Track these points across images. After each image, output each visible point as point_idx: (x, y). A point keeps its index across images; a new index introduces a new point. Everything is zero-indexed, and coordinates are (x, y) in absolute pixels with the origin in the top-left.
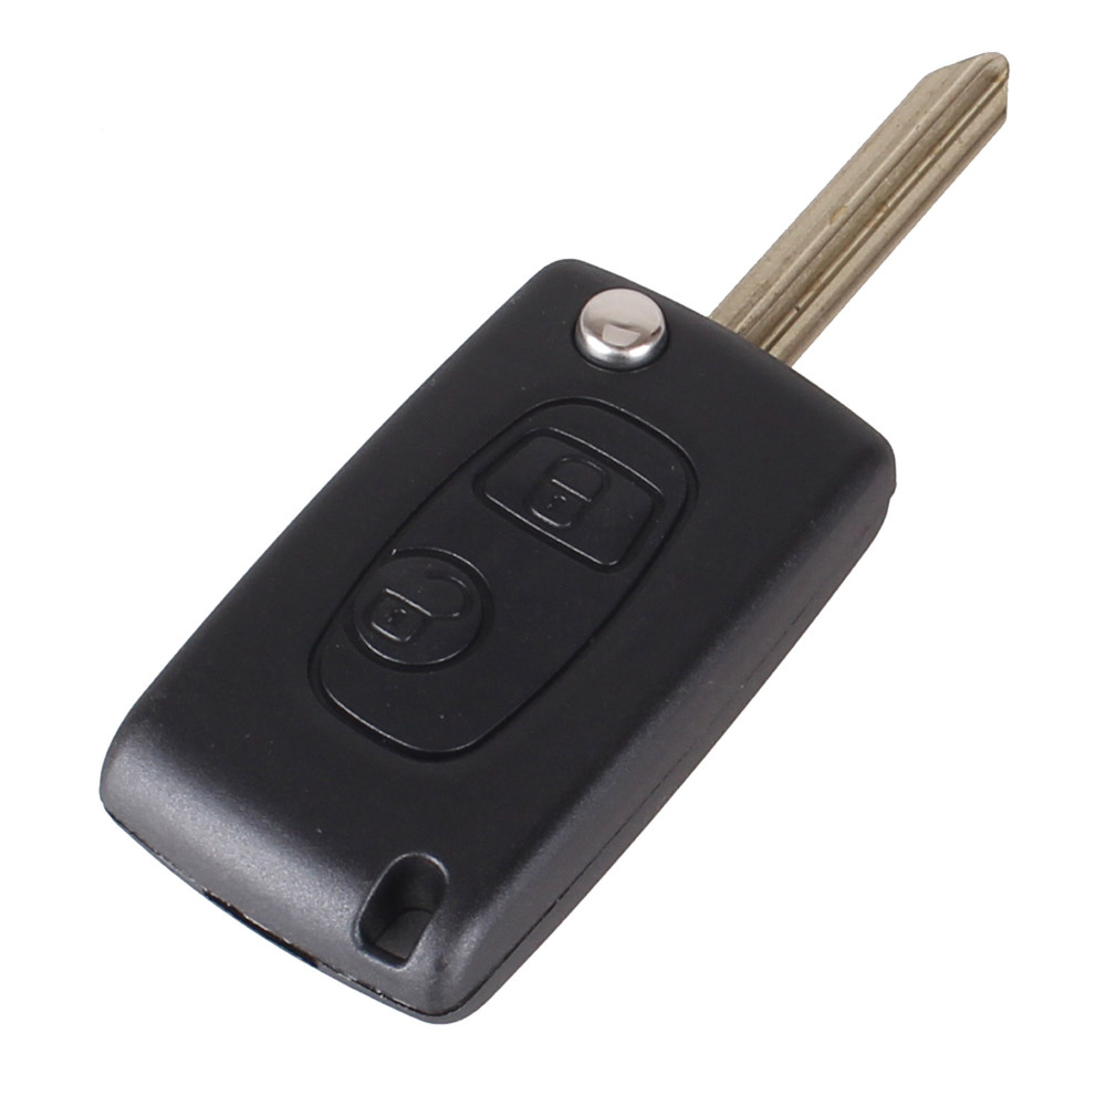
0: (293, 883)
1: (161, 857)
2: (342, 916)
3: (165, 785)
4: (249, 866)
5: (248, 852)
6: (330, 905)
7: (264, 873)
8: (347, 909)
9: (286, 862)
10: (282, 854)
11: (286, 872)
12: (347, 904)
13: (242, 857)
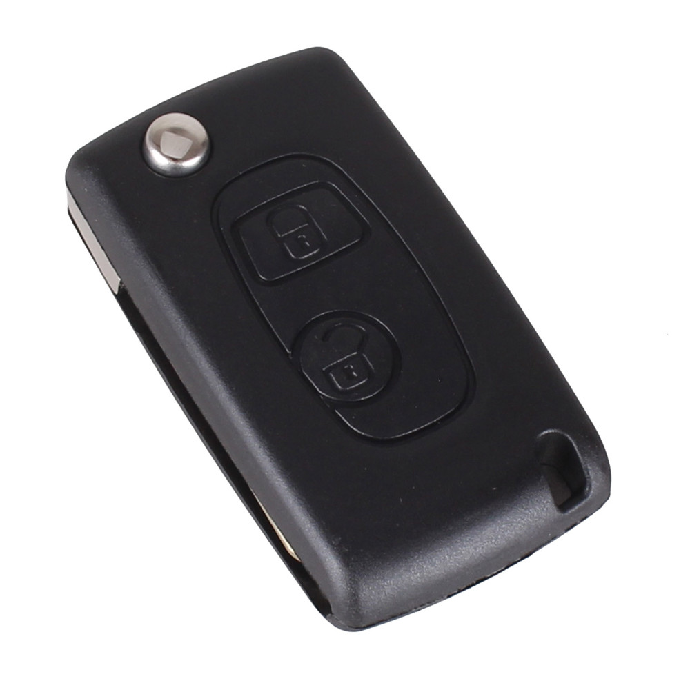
0: (512, 525)
1: (414, 610)
2: (547, 509)
3: (401, 571)
4: (483, 548)
5: (477, 542)
6: (538, 511)
7: (493, 541)
8: (547, 502)
9: (499, 521)
10: (493, 520)
11: (504, 526)
12: (544, 500)
13: (475, 549)
